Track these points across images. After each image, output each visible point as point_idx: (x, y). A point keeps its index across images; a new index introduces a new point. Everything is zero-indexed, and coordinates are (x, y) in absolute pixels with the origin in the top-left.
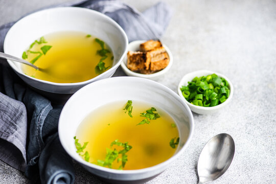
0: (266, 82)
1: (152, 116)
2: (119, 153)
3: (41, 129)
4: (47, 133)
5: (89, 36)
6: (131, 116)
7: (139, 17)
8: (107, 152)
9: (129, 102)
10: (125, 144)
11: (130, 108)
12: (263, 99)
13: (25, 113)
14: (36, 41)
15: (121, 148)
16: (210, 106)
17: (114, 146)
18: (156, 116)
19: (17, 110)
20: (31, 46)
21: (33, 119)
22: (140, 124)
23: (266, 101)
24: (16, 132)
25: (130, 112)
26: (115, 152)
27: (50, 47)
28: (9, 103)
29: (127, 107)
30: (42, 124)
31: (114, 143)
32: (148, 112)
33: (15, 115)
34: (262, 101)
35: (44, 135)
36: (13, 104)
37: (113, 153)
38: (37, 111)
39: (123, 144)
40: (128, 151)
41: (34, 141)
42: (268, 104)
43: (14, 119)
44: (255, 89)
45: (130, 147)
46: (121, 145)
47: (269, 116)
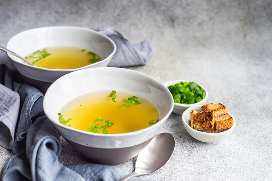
0: (235, 96)
1: (134, 102)
2: (101, 128)
3: (30, 109)
4: (36, 114)
5: (83, 50)
6: (115, 101)
7: (127, 42)
8: (90, 126)
9: (114, 92)
10: (108, 121)
11: (114, 96)
12: (233, 108)
13: (18, 100)
14: (38, 51)
15: (104, 123)
16: (187, 104)
17: (97, 122)
18: (137, 102)
19: (11, 98)
20: (34, 53)
21: (25, 103)
22: (121, 107)
23: (236, 109)
24: (7, 114)
25: (114, 98)
26: (98, 126)
27: (49, 55)
28: (5, 92)
29: (111, 95)
30: (32, 105)
31: (97, 120)
32: (129, 99)
33: (9, 102)
34: (232, 109)
35: (33, 115)
36: (8, 93)
37: (95, 127)
38: (28, 96)
39: (105, 121)
40: (109, 126)
41: (22, 120)
42: (238, 111)
43: (8, 105)
44: (226, 101)
45: (113, 124)
46: (104, 121)
47: (239, 119)
